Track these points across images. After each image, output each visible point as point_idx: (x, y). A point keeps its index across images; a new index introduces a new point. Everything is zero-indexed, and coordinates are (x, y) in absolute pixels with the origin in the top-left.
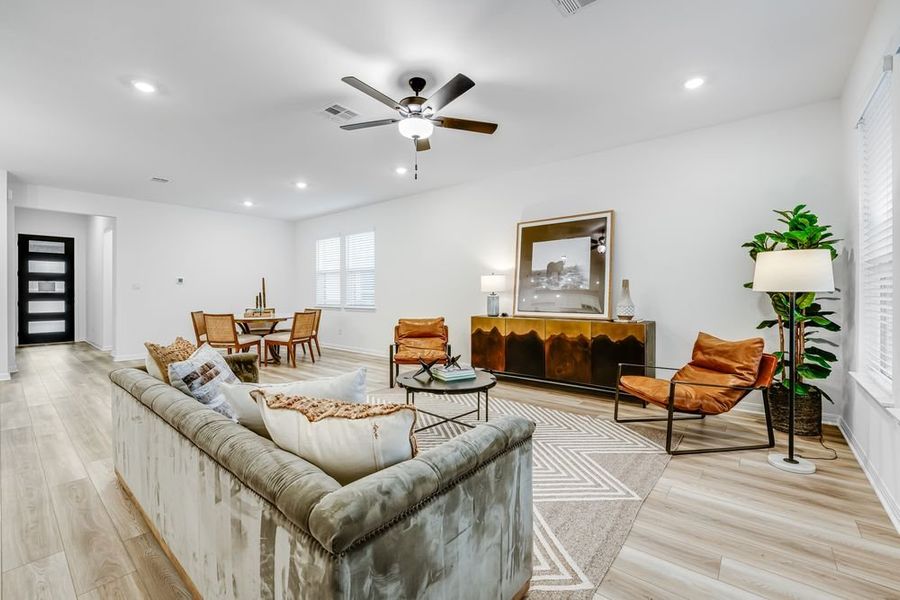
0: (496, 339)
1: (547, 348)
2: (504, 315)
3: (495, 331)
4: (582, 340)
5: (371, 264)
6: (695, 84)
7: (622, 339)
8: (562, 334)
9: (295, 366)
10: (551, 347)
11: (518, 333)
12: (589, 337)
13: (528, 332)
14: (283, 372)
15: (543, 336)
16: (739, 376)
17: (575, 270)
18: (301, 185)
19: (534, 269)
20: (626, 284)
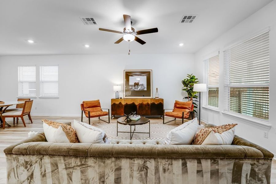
0: (121, 106)
1: (138, 107)
2: (121, 98)
3: (120, 103)
4: (148, 104)
5: (56, 79)
6: (181, 45)
7: (158, 103)
8: (142, 103)
9: (25, 126)
10: (139, 107)
11: (128, 103)
12: (150, 103)
13: (132, 103)
14: (20, 130)
15: (136, 104)
16: (189, 109)
17: (142, 85)
18: (31, 42)
19: (130, 84)
20: (157, 89)
